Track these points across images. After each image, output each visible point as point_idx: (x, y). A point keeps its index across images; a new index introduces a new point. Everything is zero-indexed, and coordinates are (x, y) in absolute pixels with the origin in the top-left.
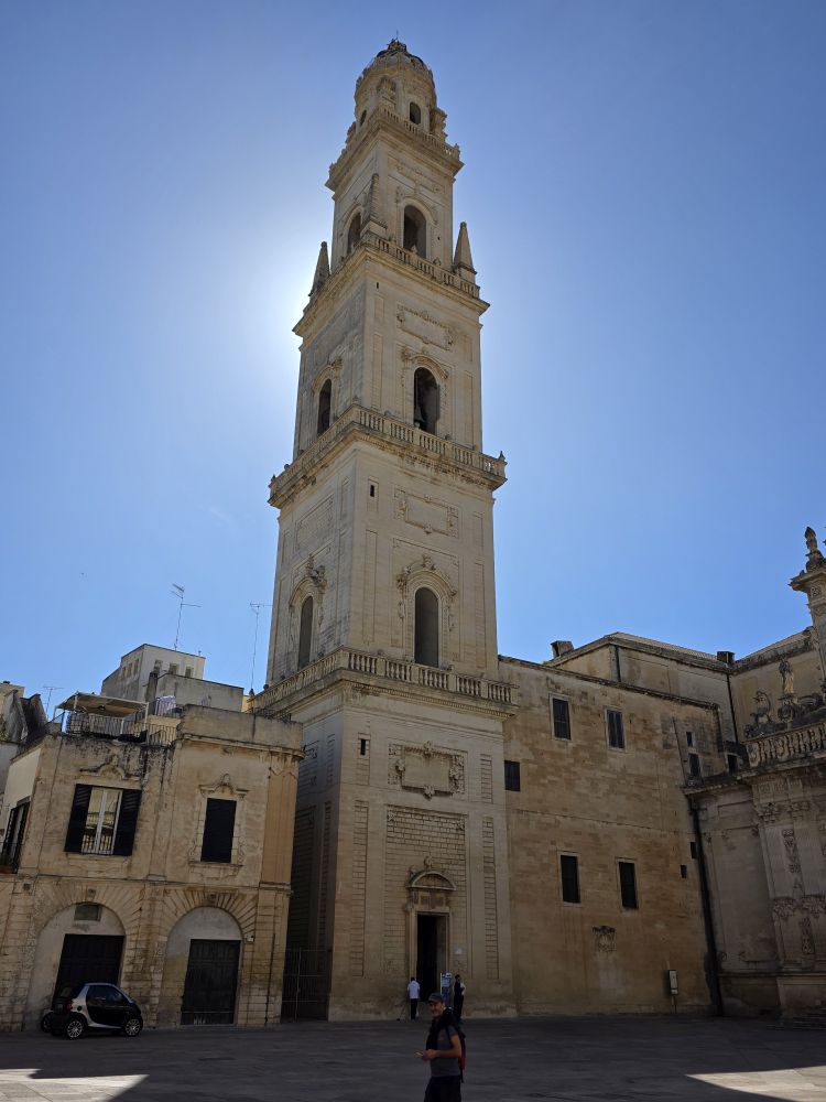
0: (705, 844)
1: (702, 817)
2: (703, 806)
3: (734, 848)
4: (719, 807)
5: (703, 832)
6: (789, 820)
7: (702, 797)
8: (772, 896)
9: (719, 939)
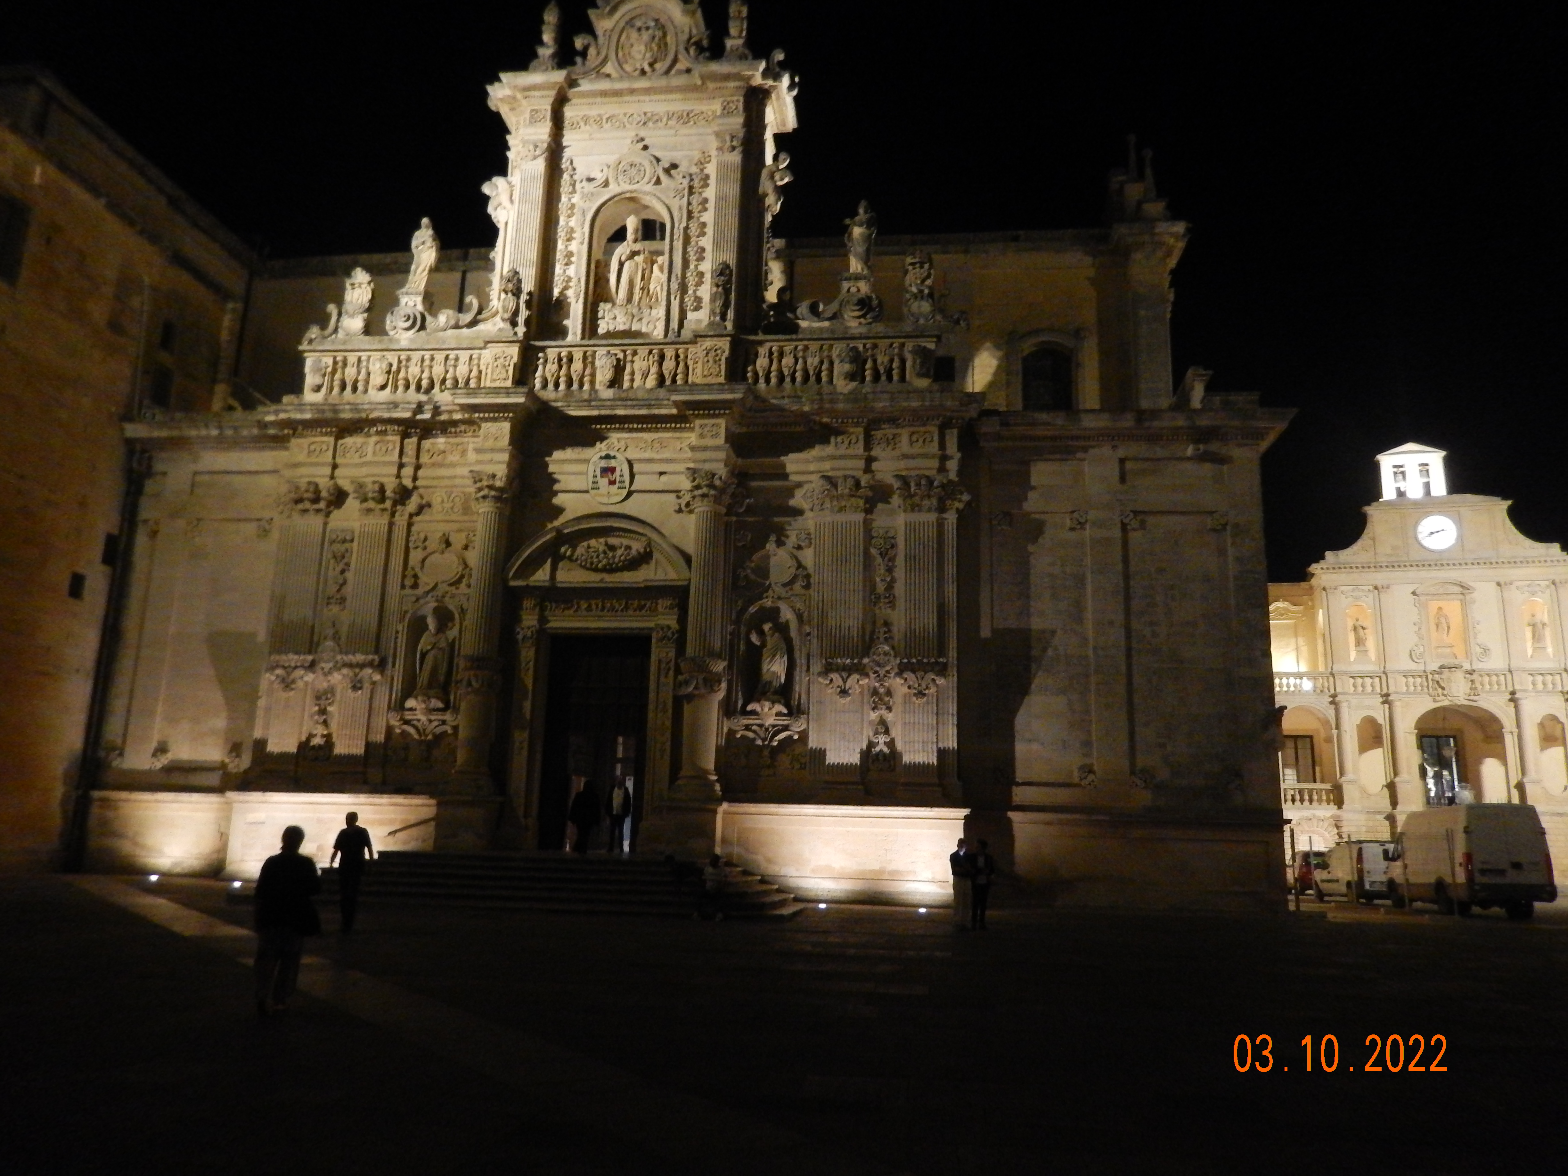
0: (141, 540)
1: (150, 486)
2: (158, 467)
3: (204, 556)
4: (196, 473)
5: (141, 516)
6: (356, 515)
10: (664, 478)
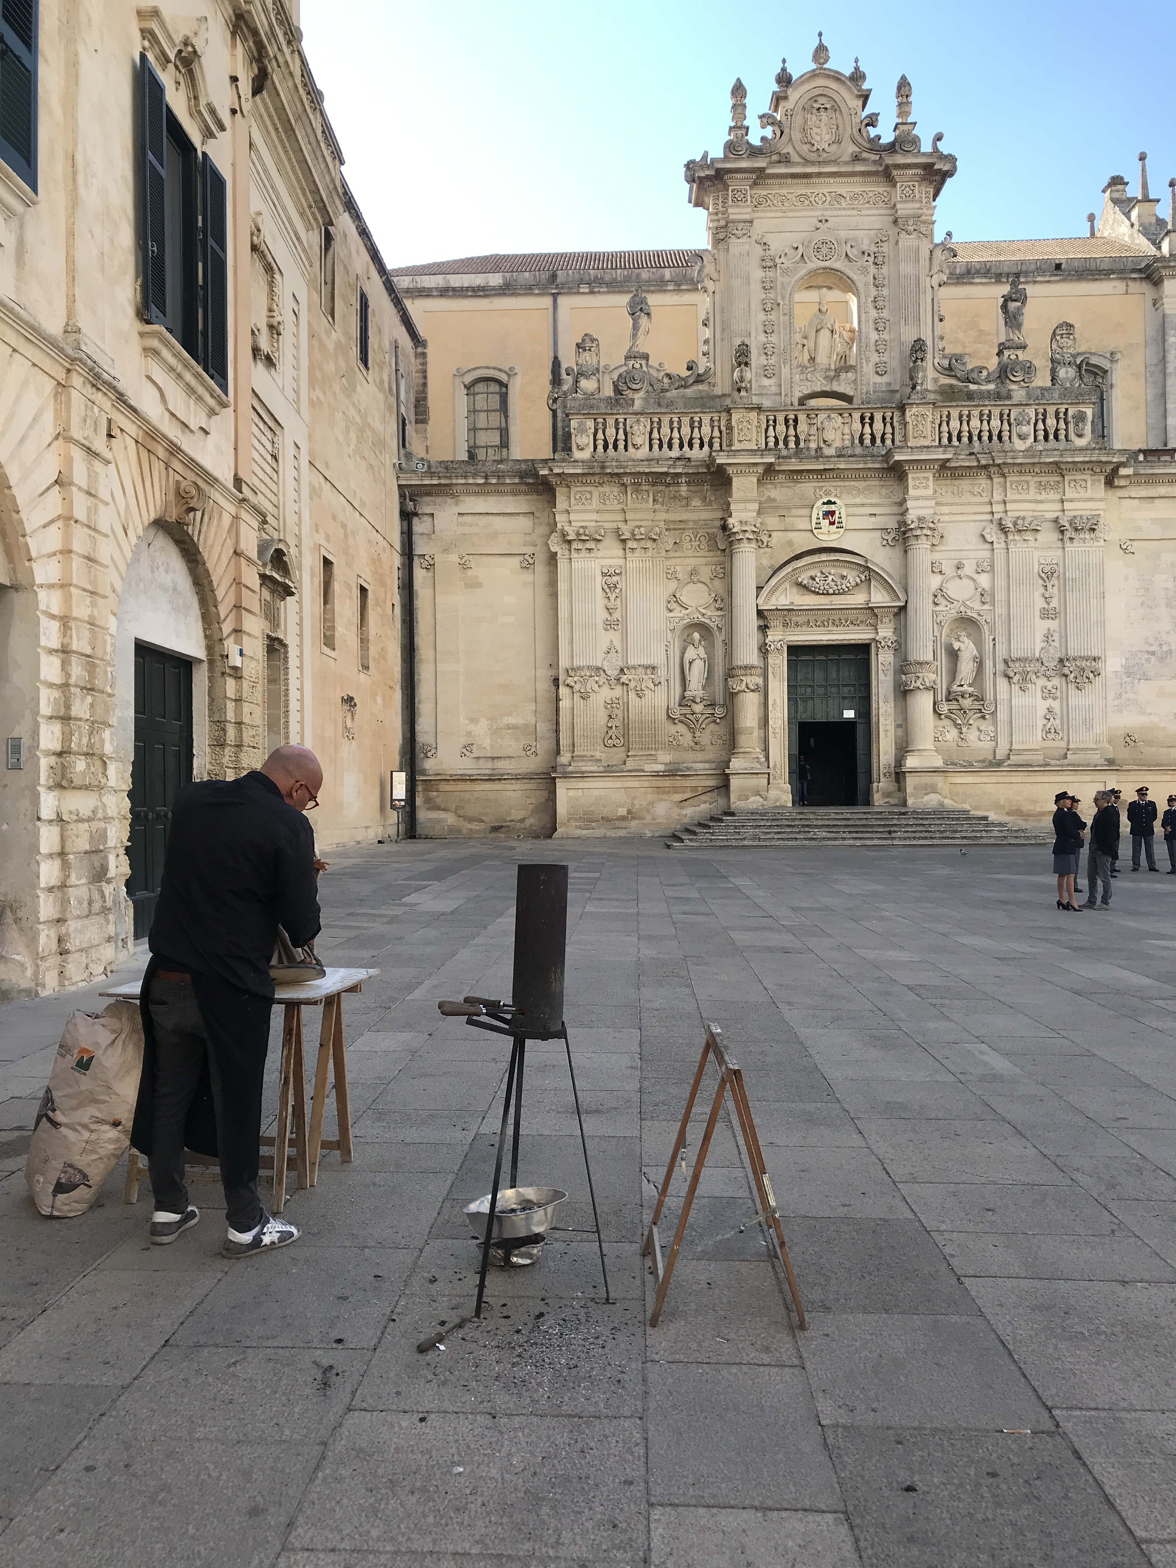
0: (420, 572)
1: (419, 527)
3: (480, 585)
4: (462, 514)
5: (418, 551)
6: (620, 553)
7: (429, 494)
8: (564, 662)
9: (424, 724)
10: (873, 519)
